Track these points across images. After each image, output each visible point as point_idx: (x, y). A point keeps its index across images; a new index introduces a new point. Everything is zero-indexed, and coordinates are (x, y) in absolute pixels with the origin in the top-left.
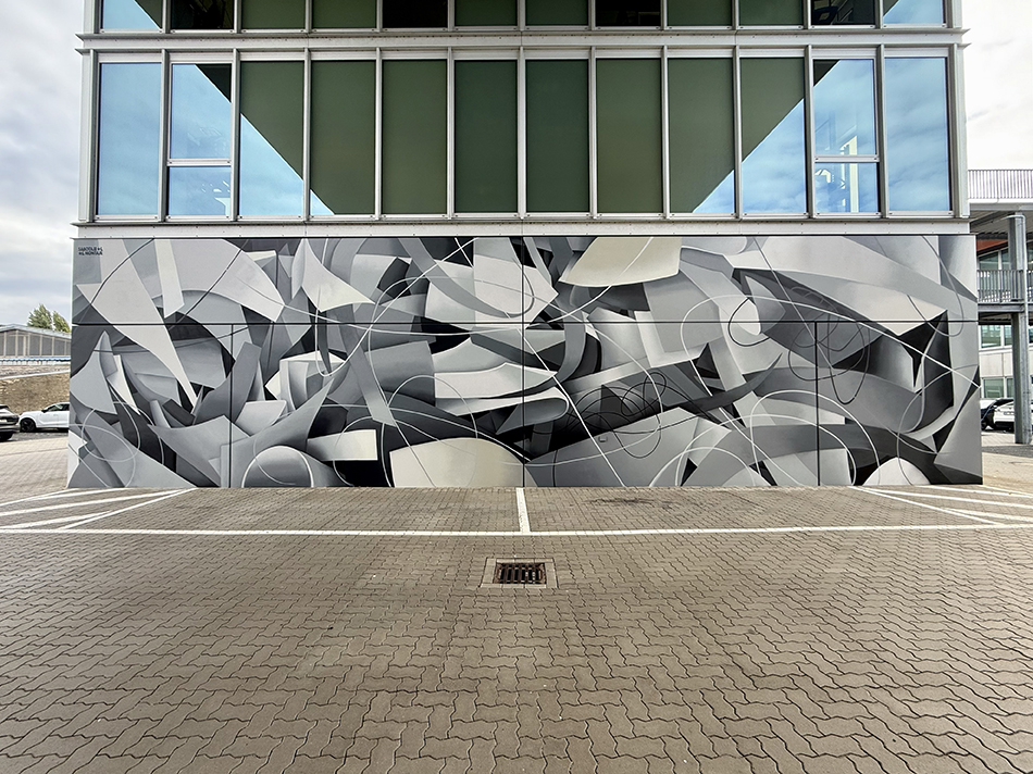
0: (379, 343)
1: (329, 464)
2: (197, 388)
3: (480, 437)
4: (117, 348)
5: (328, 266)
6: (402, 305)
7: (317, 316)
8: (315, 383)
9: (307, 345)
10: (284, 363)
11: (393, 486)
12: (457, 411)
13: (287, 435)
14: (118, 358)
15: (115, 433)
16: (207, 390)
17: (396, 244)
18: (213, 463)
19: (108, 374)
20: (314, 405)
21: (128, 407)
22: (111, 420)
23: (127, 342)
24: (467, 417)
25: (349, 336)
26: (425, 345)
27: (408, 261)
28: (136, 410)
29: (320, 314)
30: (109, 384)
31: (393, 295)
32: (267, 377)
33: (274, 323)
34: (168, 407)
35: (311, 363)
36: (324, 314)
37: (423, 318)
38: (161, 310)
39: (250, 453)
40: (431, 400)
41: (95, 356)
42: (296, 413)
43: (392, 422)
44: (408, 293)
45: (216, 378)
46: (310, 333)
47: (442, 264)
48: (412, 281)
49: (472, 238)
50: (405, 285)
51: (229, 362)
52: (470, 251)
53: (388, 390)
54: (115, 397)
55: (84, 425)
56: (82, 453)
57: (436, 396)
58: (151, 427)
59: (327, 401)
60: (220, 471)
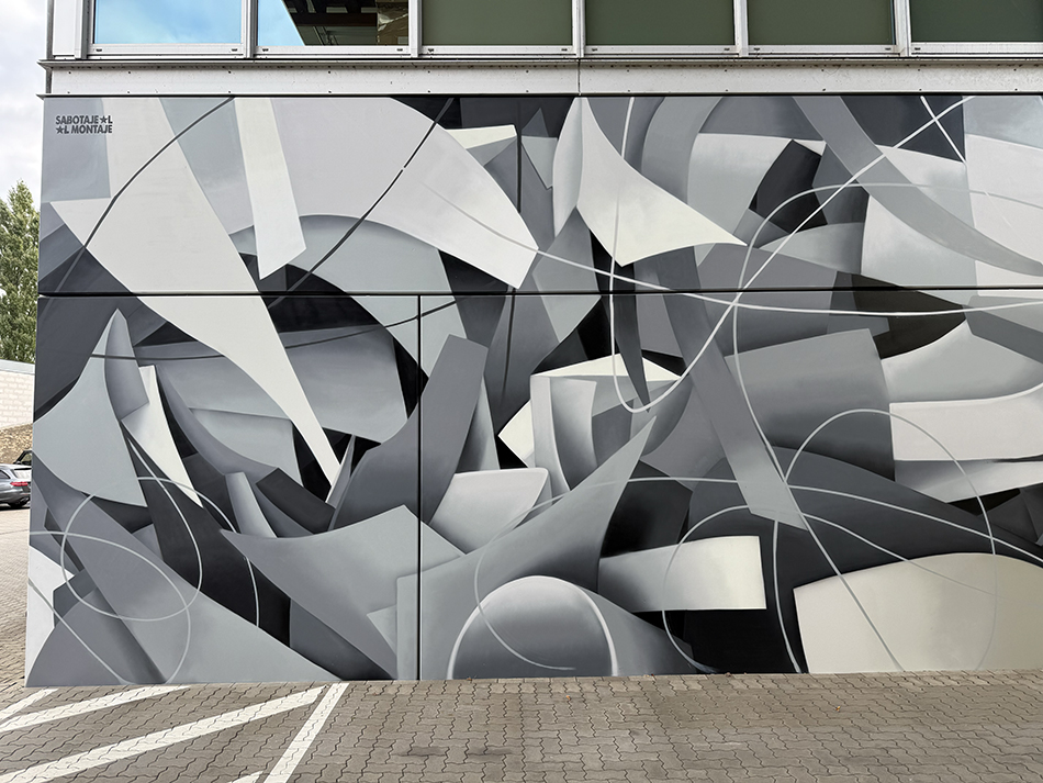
0: (758, 336)
1: (652, 618)
2: (338, 441)
3: (1002, 551)
4: (148, 350)
5: (635, 160)
6: (805, 247)
7: (612, 275)
8: (612, 427)
9: (591, 340)
10: (541, 383)
11: (804, 669)
12: (948, 491)
13: (551, 548)
14: (148, 374)
15: (143, 551)
16: (364, 445)
17: (787, 111)
18: (378, 620)
19: (124, 409)
20: (612, 479)
21: (174, 489)
22: (131, 519)
23: (169, 335)
24: (969, 505)
25: (688, 321)
26: (863, 339)
27: (818, 147)
28: (194, 496)
29: (620, 270)
30: (128, 436)
31: (787, 224)
32: (502, 417)
33: (514, 292)
34: (270, 486)
35: (604, 383)
36: (629, 270)
37: (857, 277)
38: (250, 261)
39: (463, 595)
40: (883, 466)
41: (94, 370)
42: (570, 497)
43: (796, 518)
44: (820, 221)
45: (383, 418)
46: (598, 314)
47: (895, 155)
48: (829, 193)
49: (959, 95)
50: (813, 201)
51: (413, 381)
52: (955, 124)
53: (783, 443)
54: (142, 463)
55: (66, 534)
56: (62, 600)
57: (897, 457)
58: (229, 535)
59: (642, 468)
60: (395, 639)
